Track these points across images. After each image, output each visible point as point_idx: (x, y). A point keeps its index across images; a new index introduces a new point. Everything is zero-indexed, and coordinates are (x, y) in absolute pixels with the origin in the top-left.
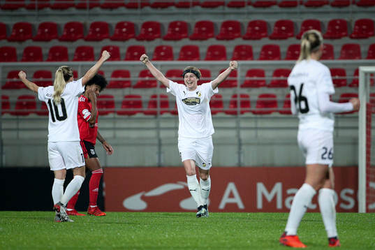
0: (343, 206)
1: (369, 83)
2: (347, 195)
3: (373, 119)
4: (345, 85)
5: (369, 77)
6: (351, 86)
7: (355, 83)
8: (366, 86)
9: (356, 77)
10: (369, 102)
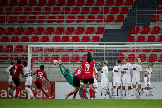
0: (22, 96)
1: (32, 51)
2: (23, 92)
3: (33, 64)
4: (23, 52)
5: (32, 49)
6: (25, 52)
7: (27, 51)
8: (31, 52)
9: (27, 49)
10: (32, 58)
